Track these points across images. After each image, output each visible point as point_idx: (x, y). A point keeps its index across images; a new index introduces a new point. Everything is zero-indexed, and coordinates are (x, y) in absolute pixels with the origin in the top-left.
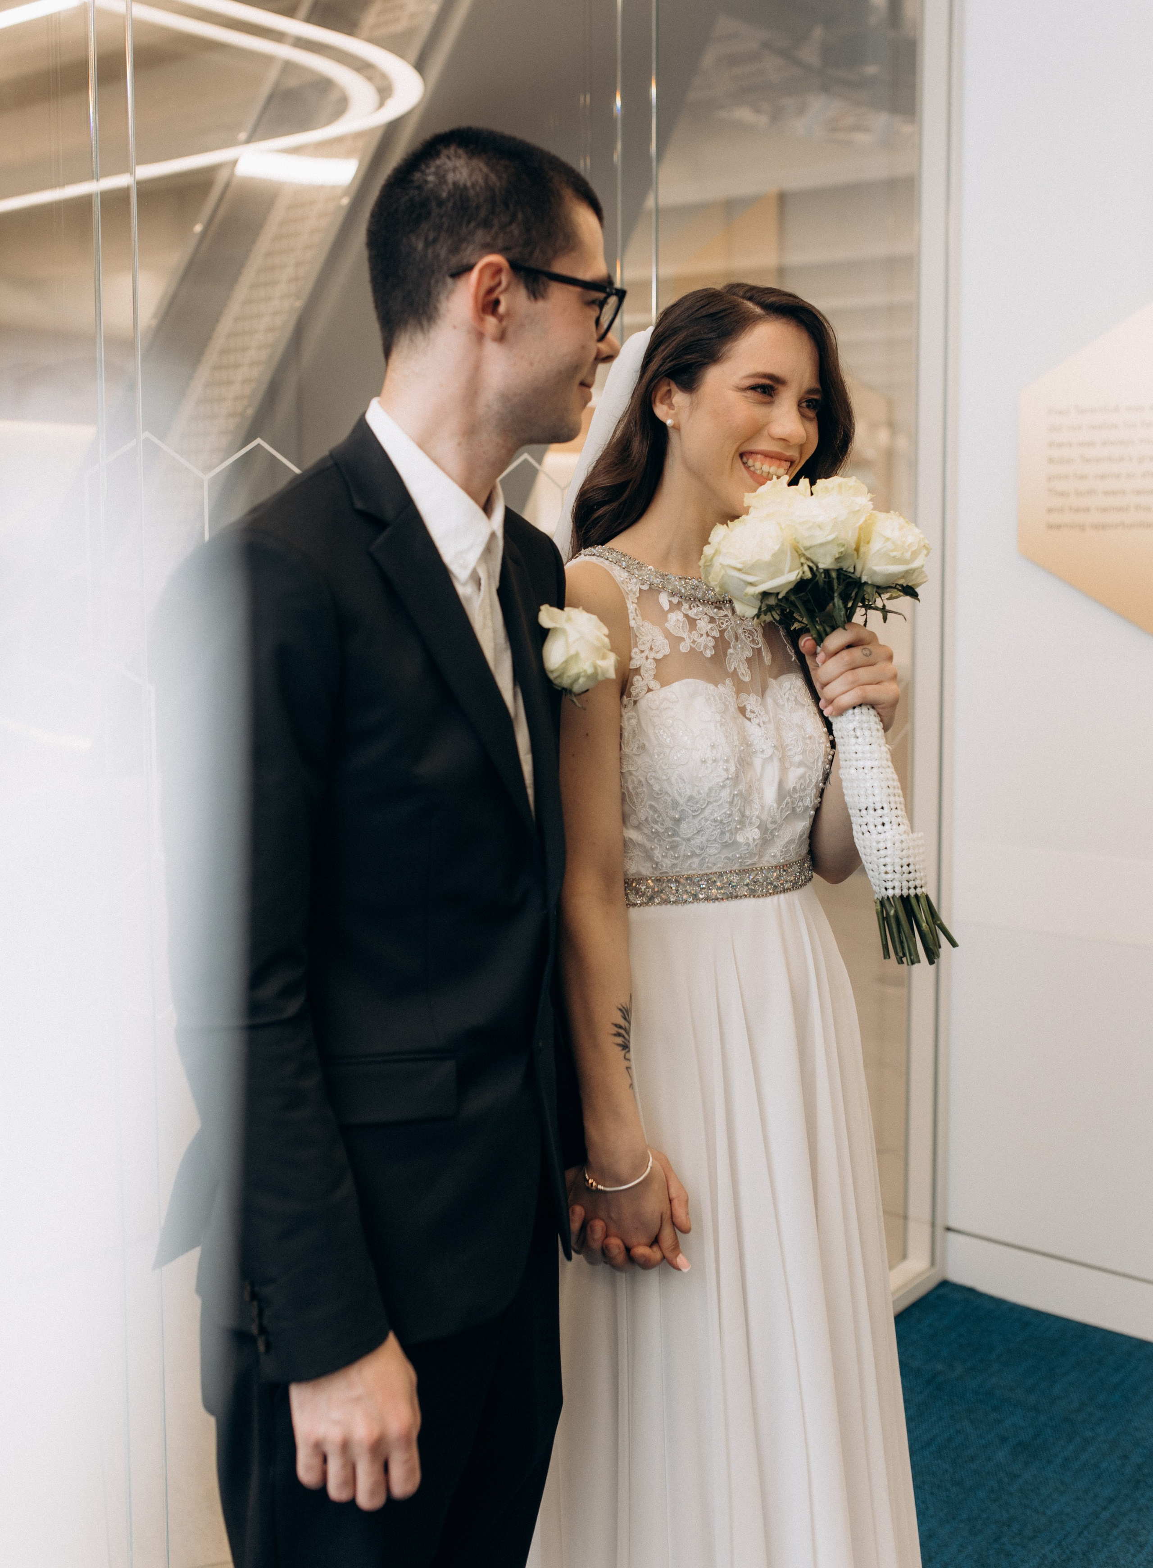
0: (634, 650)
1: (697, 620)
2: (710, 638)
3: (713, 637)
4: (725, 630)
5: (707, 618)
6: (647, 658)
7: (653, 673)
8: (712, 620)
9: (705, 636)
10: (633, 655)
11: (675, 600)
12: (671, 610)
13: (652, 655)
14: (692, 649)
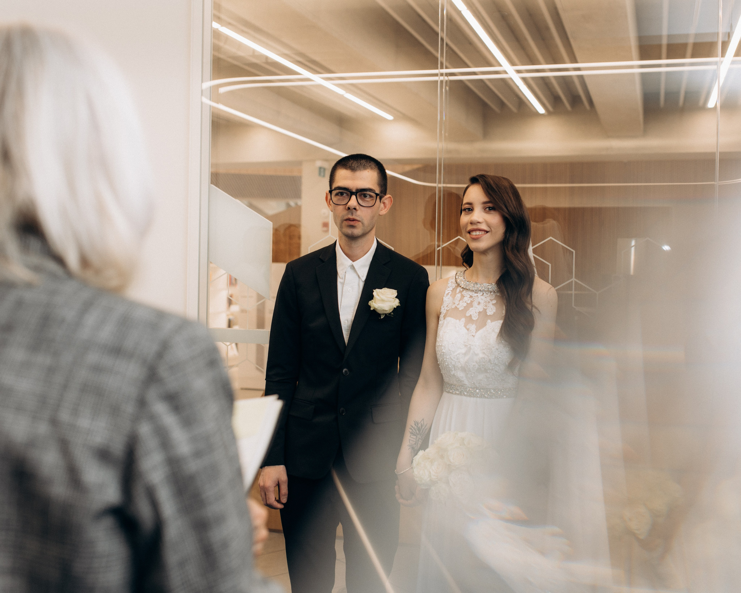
0: (442, 306)
1: (465, 296)
2: (466, 303)
3: (467, 303)
4: (474, 301)
5: (469, 296)
6: (444, 310)
7: (444, 314)
8: (471, 297)
9: (464, 302)
10: (441, 307)
11: (461, 290)
12: (458, 293)
13: (446, 308)
14: (456, 307)
